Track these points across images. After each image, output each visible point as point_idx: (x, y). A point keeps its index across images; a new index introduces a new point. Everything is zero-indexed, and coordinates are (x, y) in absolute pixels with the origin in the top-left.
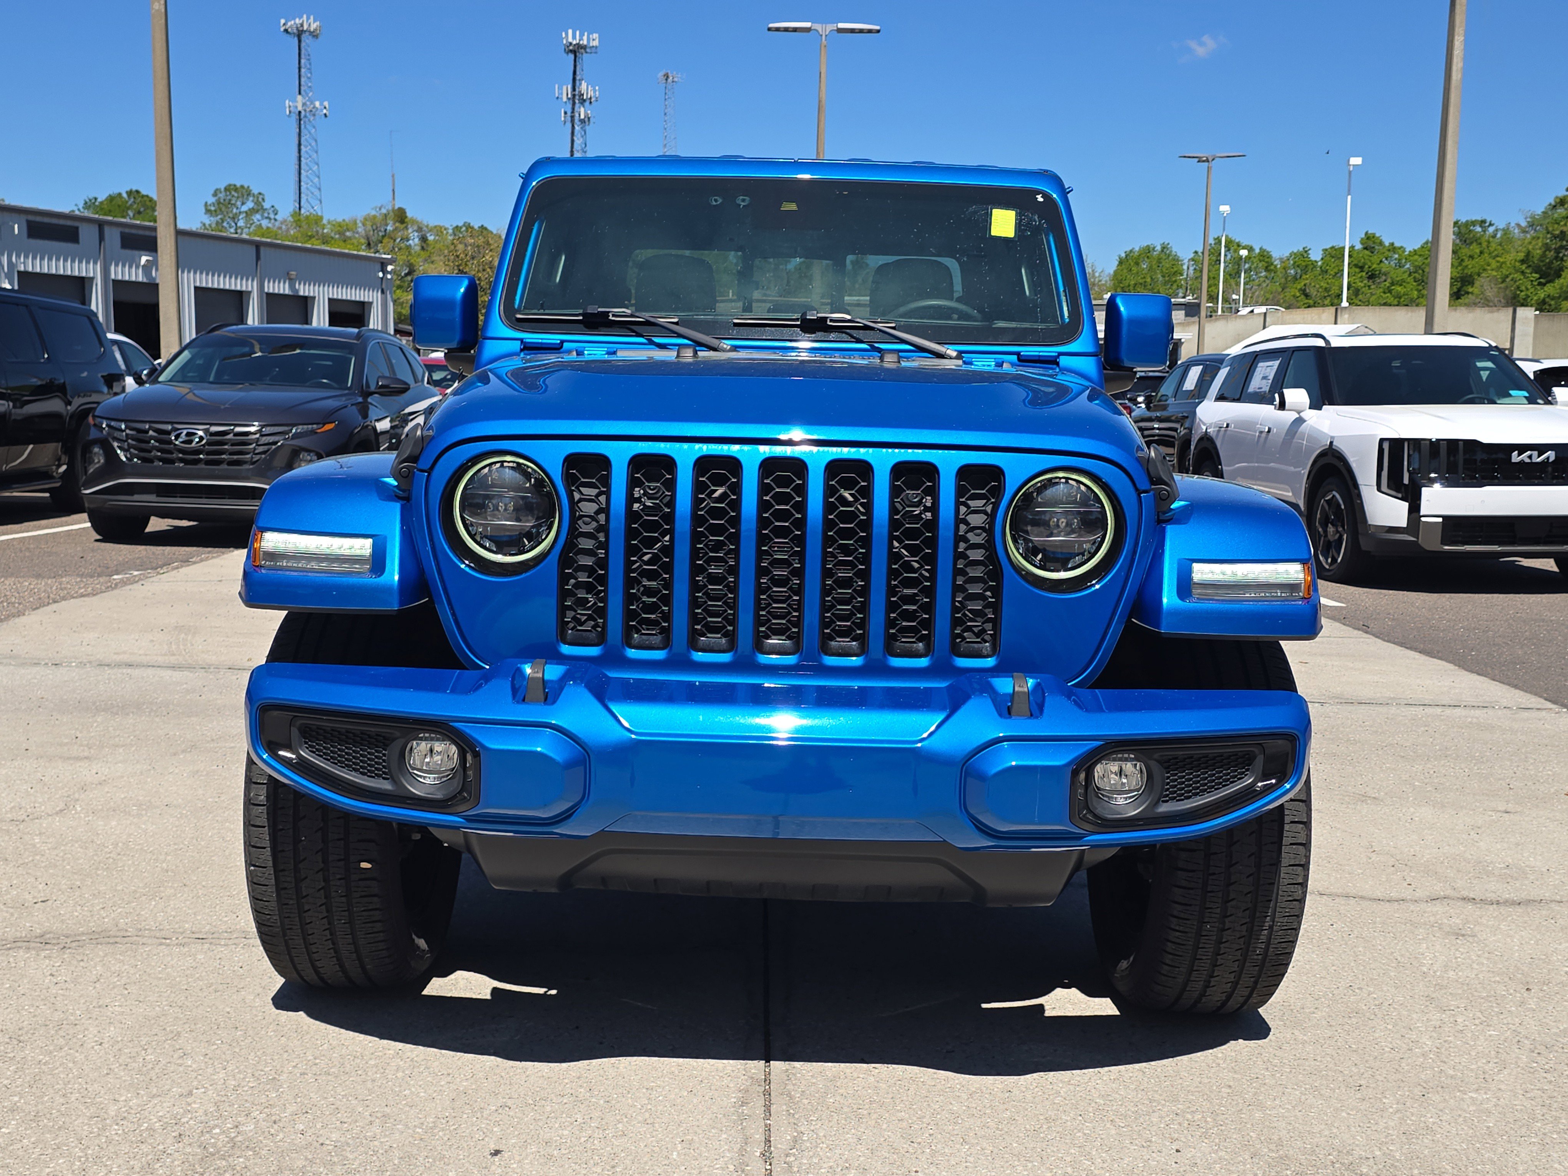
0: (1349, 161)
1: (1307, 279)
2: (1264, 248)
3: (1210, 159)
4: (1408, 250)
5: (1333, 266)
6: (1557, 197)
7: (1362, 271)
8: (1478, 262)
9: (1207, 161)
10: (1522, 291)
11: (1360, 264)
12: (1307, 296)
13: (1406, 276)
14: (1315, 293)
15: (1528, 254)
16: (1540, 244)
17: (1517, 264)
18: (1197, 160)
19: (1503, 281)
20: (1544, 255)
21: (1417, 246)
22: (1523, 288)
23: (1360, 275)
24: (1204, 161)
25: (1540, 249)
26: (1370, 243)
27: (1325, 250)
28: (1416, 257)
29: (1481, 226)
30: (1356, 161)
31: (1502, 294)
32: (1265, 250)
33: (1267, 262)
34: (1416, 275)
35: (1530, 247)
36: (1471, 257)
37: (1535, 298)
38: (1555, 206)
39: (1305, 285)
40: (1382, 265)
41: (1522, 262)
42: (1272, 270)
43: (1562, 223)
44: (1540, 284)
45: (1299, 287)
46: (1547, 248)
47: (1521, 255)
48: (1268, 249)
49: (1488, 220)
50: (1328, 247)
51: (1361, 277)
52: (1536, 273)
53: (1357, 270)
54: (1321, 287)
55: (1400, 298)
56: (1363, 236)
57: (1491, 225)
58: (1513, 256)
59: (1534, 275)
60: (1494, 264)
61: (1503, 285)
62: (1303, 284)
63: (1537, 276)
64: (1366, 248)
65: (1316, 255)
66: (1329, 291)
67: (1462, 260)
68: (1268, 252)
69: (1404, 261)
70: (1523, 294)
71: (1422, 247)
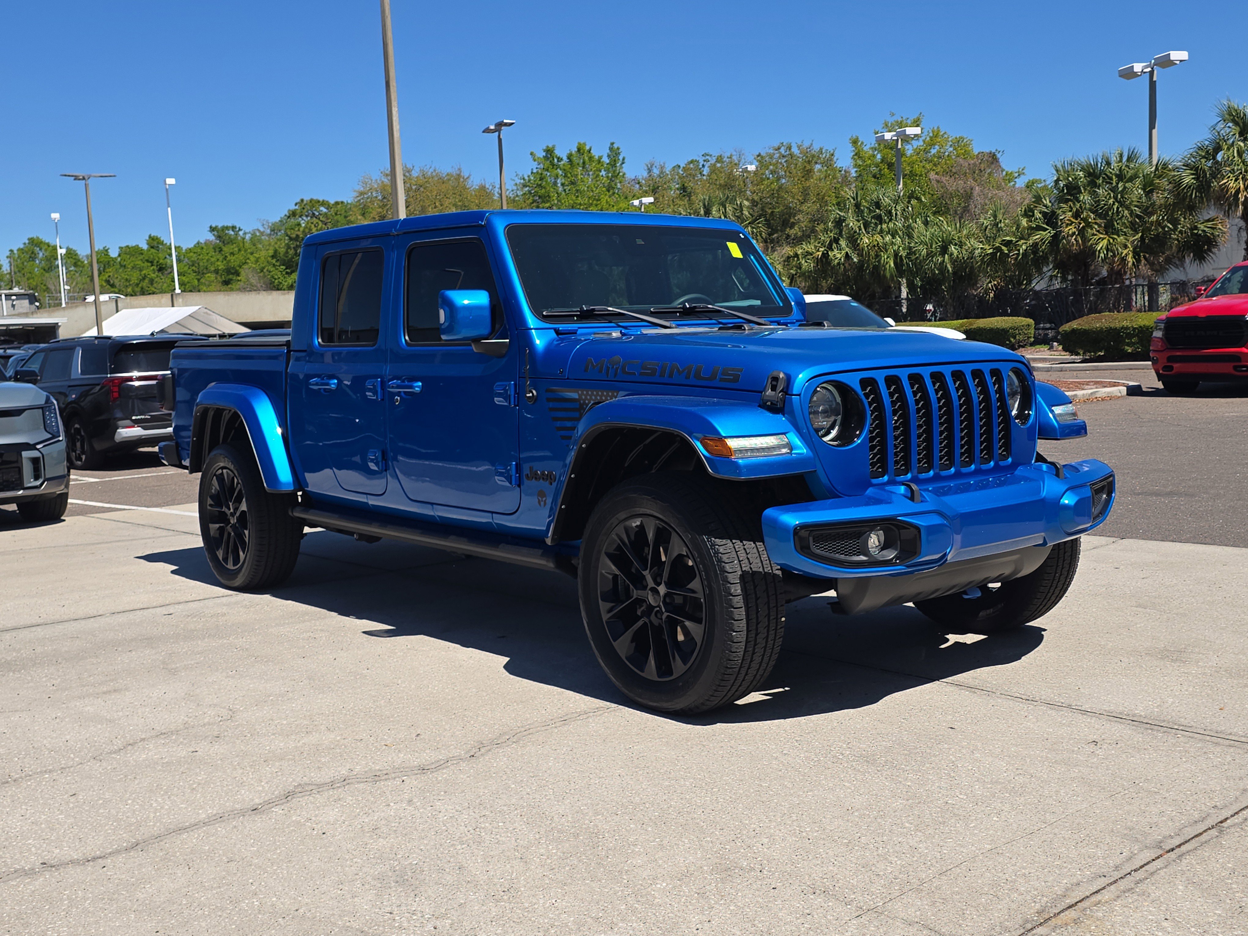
0: (165, 181)
1: (110, 272)
2: (71, 247)
3: (86, 178)
4: (184, 249)
5: (129, 261)
6: (289, 210)
7: (152, 265)
8: (240, 257)
9: (84, 179)
10: (275, 279)
11: (150, 260)
12: (113, 286)
13: (186, 268)
14: (118, 284)
15: (276, 251)
16: (283, 244)
17: (270, 259)
18: (73, 178)
19: (262, 271)
20: (287, 252)
21: (191, 246)
22: (276, 277)
23: (152, 268)
24: (80, 179)
25: (284, 248)
26: (155, 244)
27: (121, 248)
28: (192, 254)
29: (233, 231)
30: (171, 181)
31: (262, 281)
32: (71, 249)
33: (75, 259)
34: (194, 268)
35: (277, 246)
36: (232, 254)
37: (286, 284)
38: (289, 217)
39: (109, 276)
40: (166, 260)
41: (273, 257)
42: (80, 266)
43: (297, 229)
44: (287, 273)
45: (104, 278)
46: (288, 247)
47: (271, 252)
48: (74, 248)
49: (238, 227)
50: (123, 245)
51: (153, 270)
52: (283, 265)
53: (149, 264)
54: (123, 278)
55: (185, 285)
56: (147, 238)
57: (240, 230)
58: (264, 254)
59: (282, 267)
60: (252, 259)
61: (262, 274)
62: (107, 276)
63: (284, 267)
64: (152, 247)
65: (114, 253)
66: (129, 281)
67: (226, 256)
68: (75, 251)
69: (182, 257)
70: (277, 281)
71: (195, 246)
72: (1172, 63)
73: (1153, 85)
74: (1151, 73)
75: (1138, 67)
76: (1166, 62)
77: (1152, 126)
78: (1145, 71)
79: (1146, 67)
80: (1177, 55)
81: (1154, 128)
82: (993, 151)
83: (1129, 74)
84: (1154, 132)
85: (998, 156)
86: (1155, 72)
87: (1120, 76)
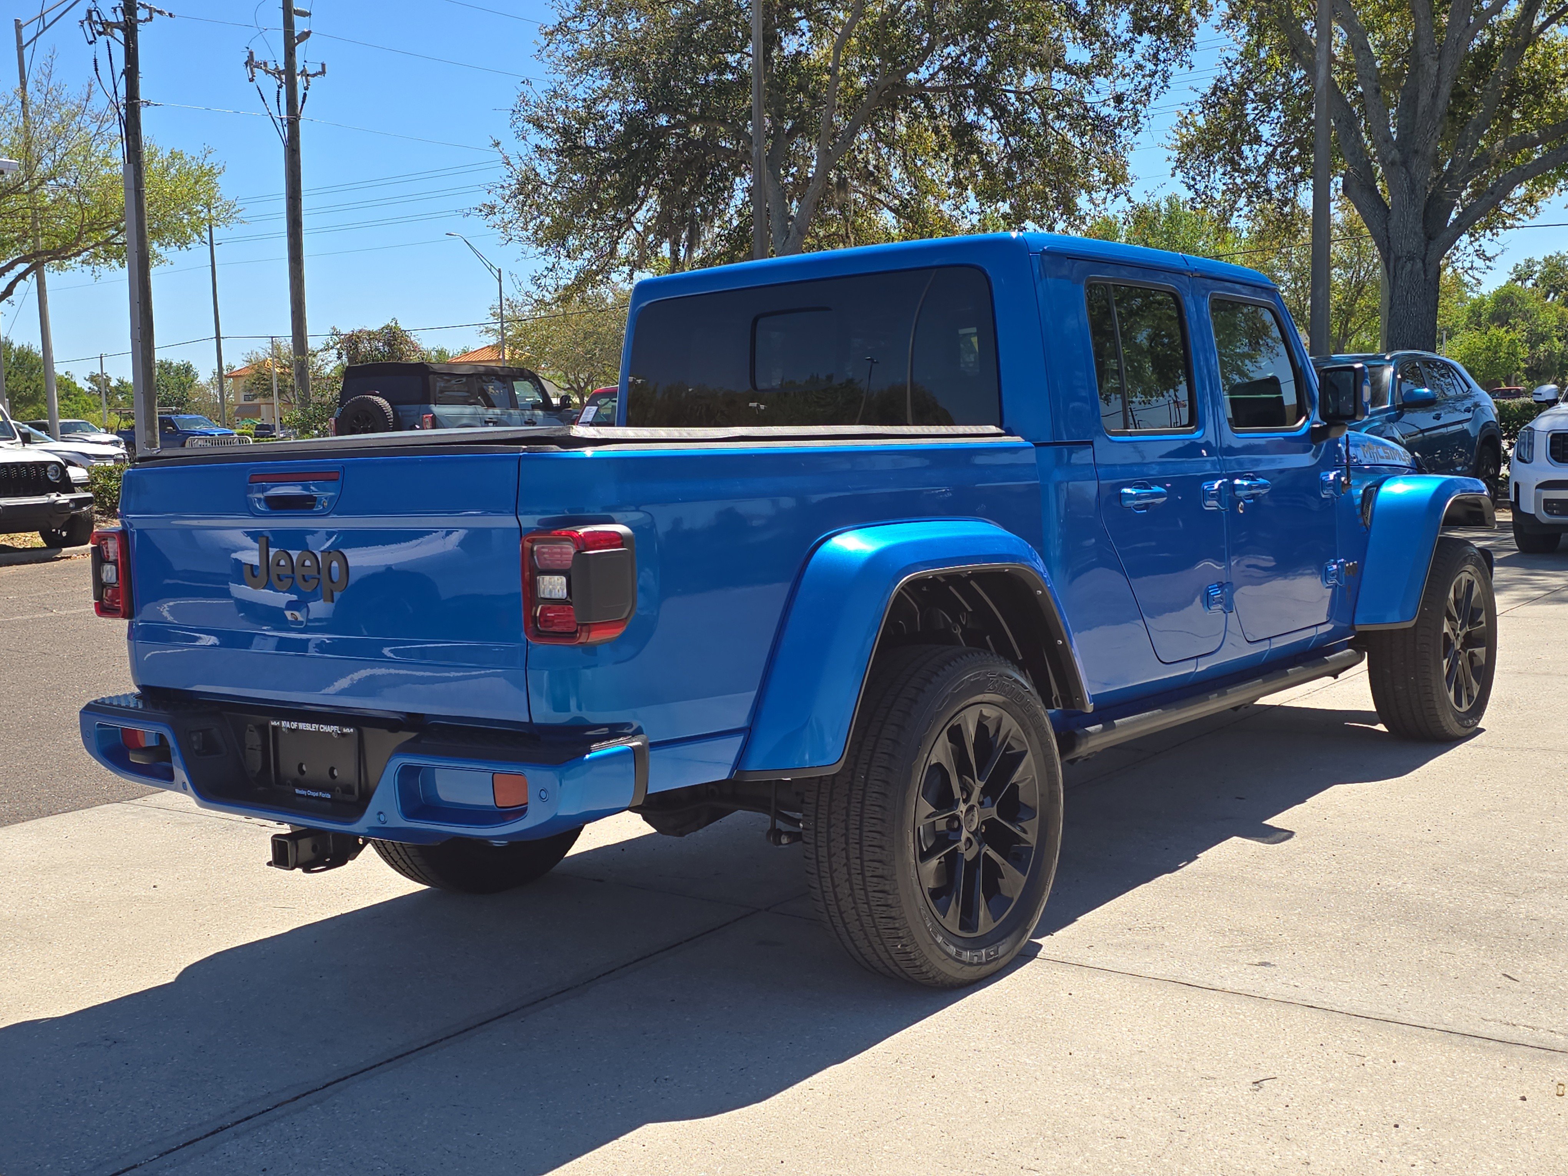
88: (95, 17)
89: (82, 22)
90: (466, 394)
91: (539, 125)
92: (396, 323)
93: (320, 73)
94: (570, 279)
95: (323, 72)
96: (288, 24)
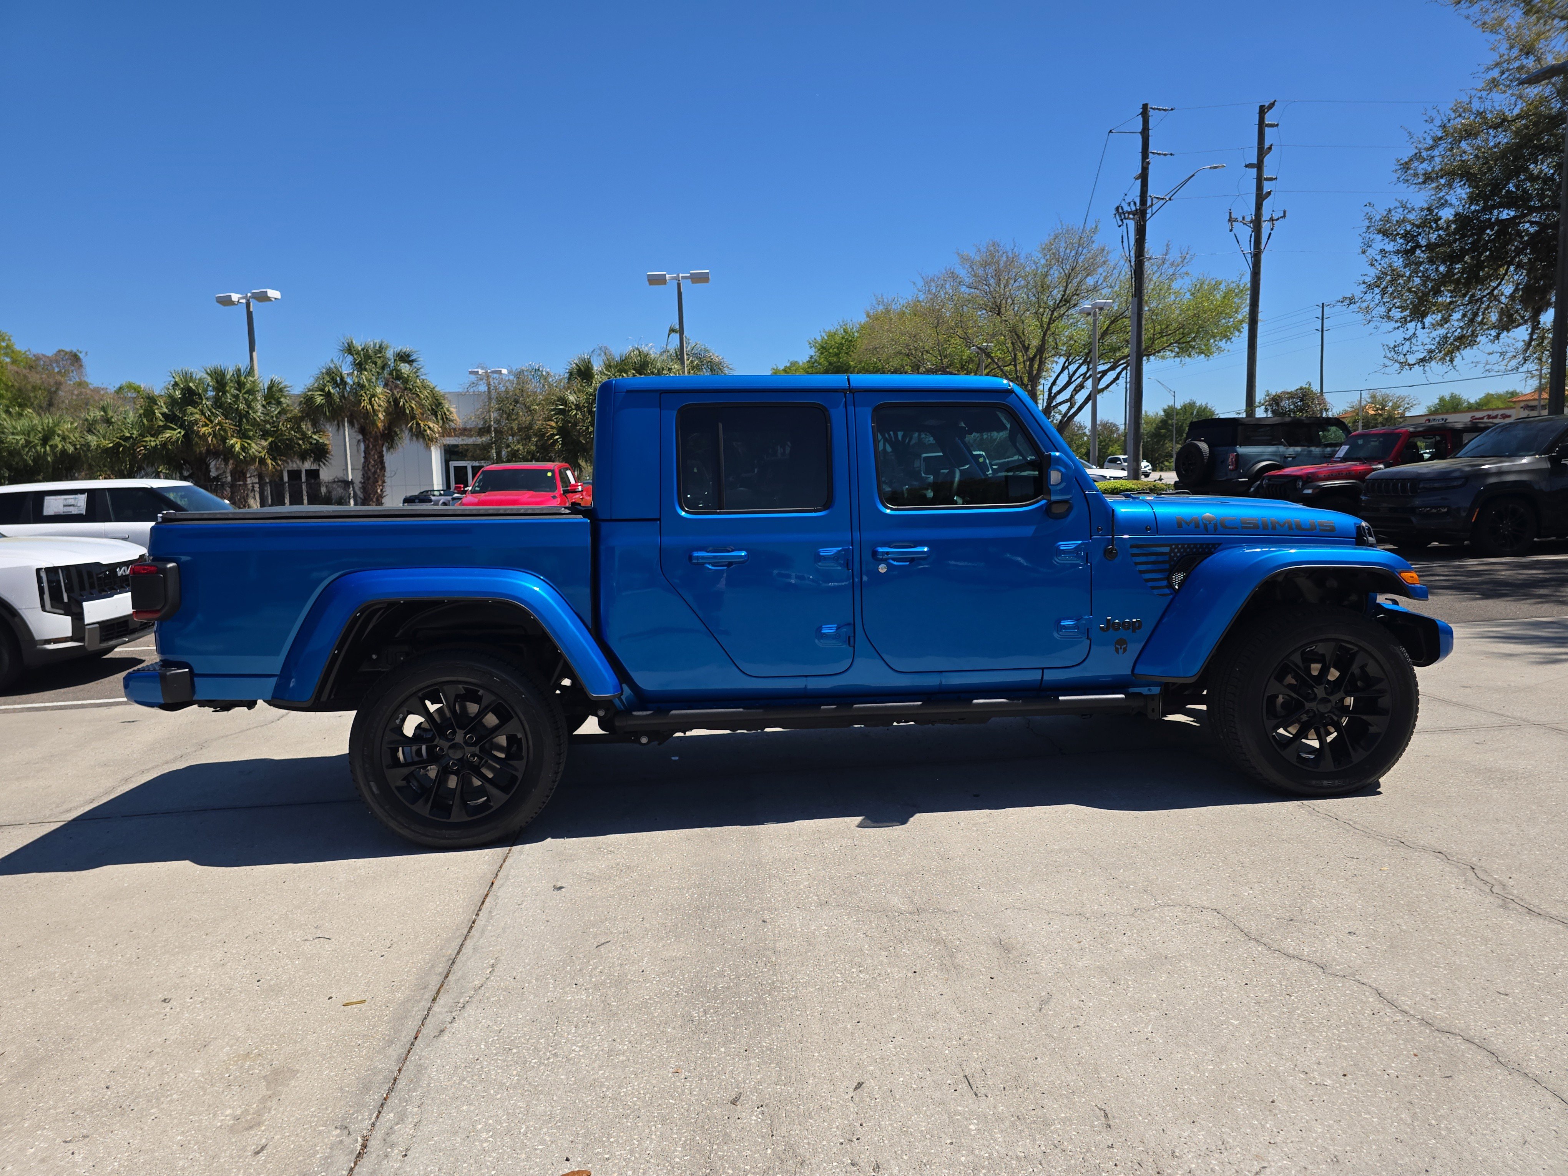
72: (268, 299)
73: (250, 315)
74: (248, 305)
75: (235, 297)
76: (263, 298)
77: (252, 349)
78: (241, 301)
79: (243, 298)
80: (273, 294)
81: (254, 351)
82: (75, 350)
83: (227, 302)
84: (255, 354)
85: (81, 356)
86: (251, 304)
87: (218, 302)
88: (1120, 211)
89: (1115, 214)
90: (1269, 438)
91: (1385, 233)
92: (1310, 385)
93: (1281, 217)
94: (1434, 344)
95: (1284, 216)
96: (1259, 187)
